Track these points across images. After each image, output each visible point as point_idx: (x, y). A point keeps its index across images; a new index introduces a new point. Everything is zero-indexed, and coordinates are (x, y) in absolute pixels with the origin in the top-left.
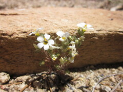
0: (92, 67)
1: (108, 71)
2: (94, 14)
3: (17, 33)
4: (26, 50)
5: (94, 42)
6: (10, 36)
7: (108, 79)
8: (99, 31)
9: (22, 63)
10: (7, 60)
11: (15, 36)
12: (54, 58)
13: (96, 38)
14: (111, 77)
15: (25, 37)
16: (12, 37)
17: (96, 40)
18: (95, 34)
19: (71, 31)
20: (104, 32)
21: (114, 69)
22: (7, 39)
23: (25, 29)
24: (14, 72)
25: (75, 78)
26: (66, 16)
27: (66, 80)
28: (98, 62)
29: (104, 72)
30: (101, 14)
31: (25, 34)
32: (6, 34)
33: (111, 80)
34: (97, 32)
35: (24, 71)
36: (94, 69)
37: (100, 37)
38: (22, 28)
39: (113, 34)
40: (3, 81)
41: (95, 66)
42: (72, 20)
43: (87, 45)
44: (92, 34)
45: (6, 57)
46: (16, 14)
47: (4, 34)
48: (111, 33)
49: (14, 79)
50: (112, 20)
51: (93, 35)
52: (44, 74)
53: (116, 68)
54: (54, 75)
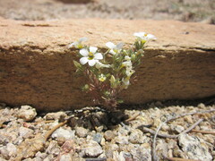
0: (159, 103)
1: (182, 109)
2: (162, 26)
3: (53, 45)
4: (62, 73)
5: (159, 63)
6: (42, 50)
7: (182, 119)
8: (167, 46)
9: (55, 92)
10: (34, 87)
11: (49, 49)
12: (102, 78)
13: (163, 57)
14: (186, 117)
15: (63, 51)
16: (45, 51)
17: (162, 59)
18: (160, 50)
19: (126, 46)
20: (174, 48)
21: (192, 107)
22: (37, 53)
23: (63, 41)
24: (42, 106)
25: (132, 117)
26: (119, 28)
27: (119, 117)
28: (168, 96)
29: (177, 110)
30: (173, 26)
31: (62, 48)
32: (38, 48)
33: (185, 120)
34: (164, 48)
35: (57, 105)
36: (161, 107)
37: (169, 55)
38: (59, 40)
39: (187, 52)
40: (28, 117)
41: (162, 103)
42: (128, 33)
43: (150, 68)
44: (156, 51)
45: (34, 81)
46: (47, 26)
47: (34, 48)
48: (184, 49)
49: (42, 117)
50: (187, 33)
51: (158, 52)
52: (86, 110)
53: (195, 106)
54: (100, 113)
